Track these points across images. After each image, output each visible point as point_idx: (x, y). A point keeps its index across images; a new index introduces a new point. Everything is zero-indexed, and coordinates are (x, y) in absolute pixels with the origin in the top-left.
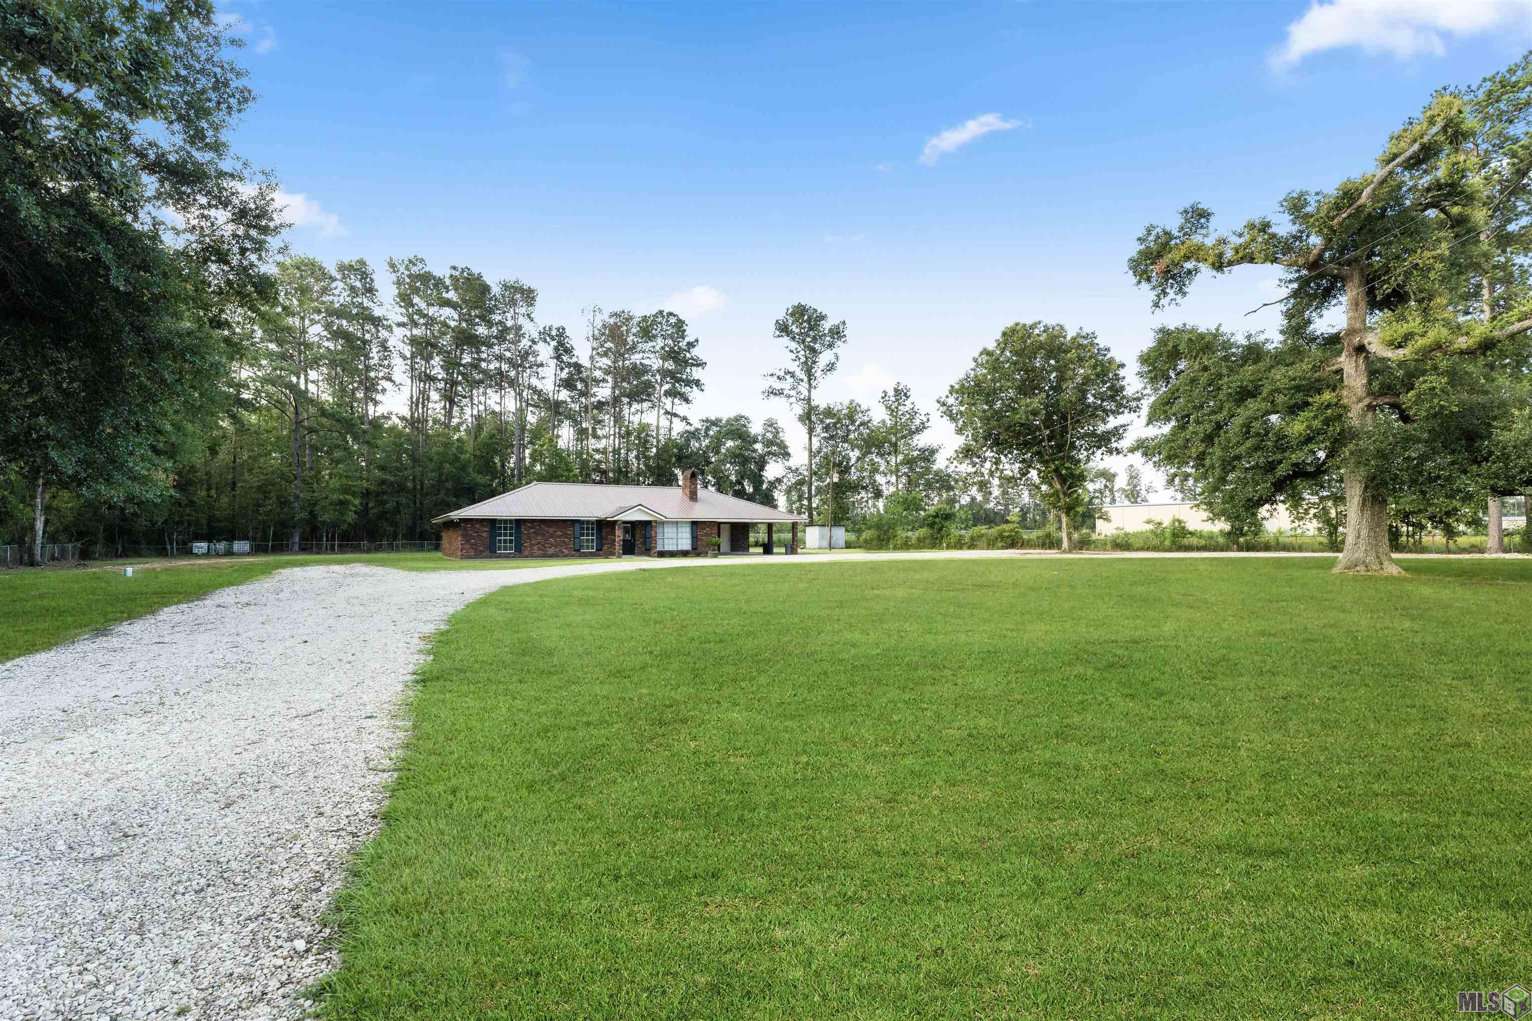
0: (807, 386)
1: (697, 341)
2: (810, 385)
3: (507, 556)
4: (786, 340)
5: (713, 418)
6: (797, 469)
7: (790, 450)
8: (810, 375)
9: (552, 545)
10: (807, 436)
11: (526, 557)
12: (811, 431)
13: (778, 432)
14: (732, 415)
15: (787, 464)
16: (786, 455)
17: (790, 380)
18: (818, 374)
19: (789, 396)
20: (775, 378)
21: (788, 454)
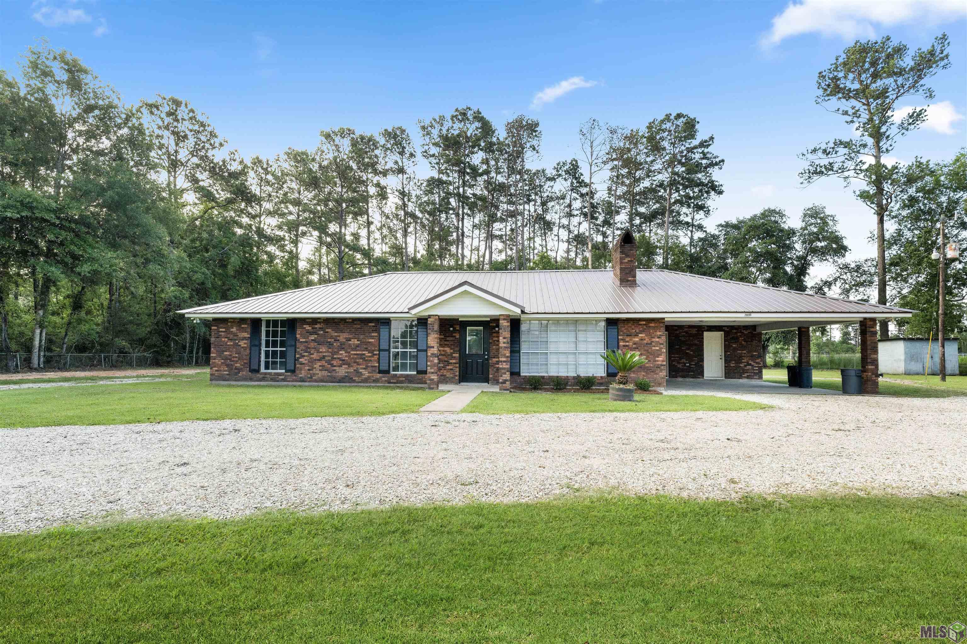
0: (874, 151)
1: (712, 138)
2: (879, 148)
3: (274, 378)
4: (835, 102)
5: (735, 221)
6: (858, 267)
7: (845, 243)
8: (877, 136)
9: (344, 362)
10: (875, 218)
11: (302, 380)
12: (881, 212)
13: (825, 223)
14: (758, 211)
15: (841, 261)
16: (841, 249)
17: (842, 151)
18: (893, 131)
19: (843, 169)
20: (820, 153)
21: (845, 248)
